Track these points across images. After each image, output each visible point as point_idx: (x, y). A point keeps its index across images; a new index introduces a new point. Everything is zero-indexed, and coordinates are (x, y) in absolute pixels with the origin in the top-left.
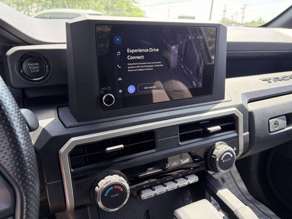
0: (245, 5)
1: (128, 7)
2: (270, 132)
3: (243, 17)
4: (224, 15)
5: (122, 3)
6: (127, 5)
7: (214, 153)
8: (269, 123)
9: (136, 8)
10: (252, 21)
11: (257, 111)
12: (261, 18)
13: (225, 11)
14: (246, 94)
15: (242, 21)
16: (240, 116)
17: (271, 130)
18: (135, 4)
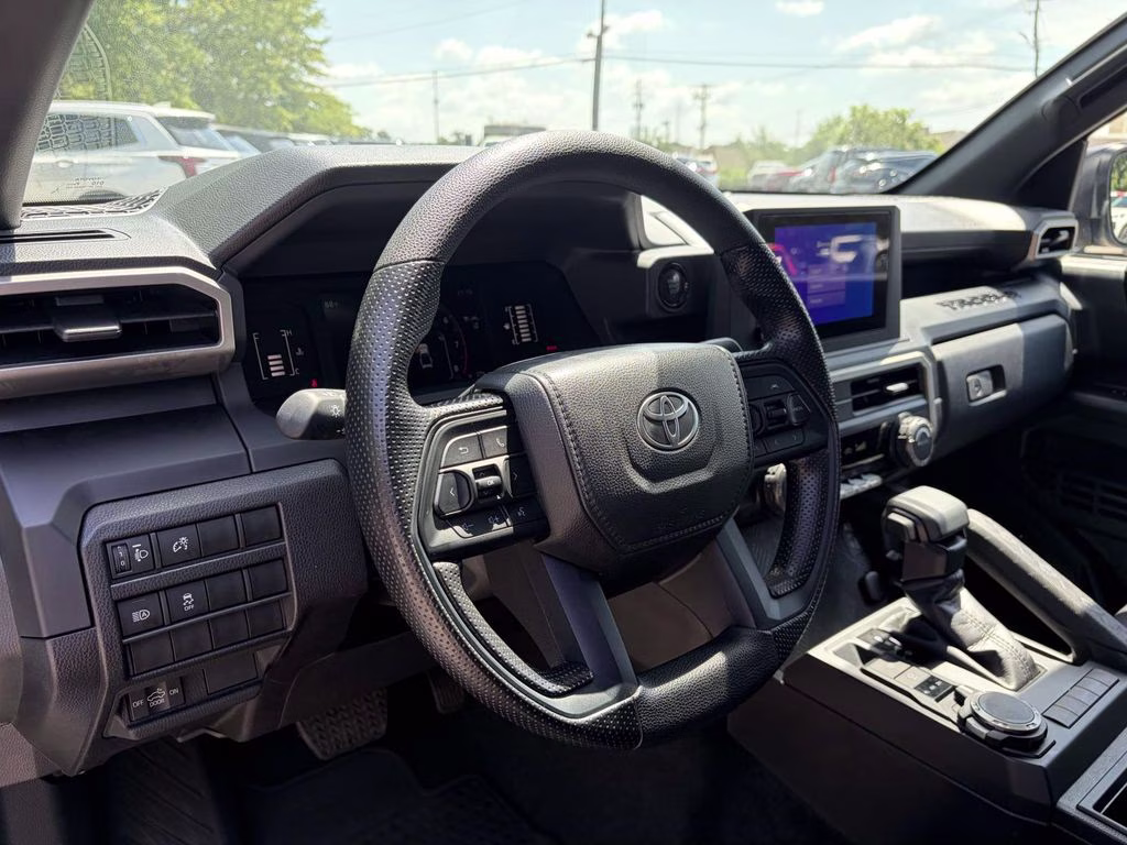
0: (705, 86)
1: (285, 88)
2: (971, 401)
3: (703, 128)
4: (639, 118)
5: (264, 75)
6: (281, 82)
7: (902, 430)
8: (967, 384)
9: (317, 91)
10: (734, 140)
11: (948, 359)
12: (763, 131)
13: (640, 106)
14: (927, 330)
15: (702, 141)
16: (929, 366)
17: (972, 397)
18: (311, 79)
